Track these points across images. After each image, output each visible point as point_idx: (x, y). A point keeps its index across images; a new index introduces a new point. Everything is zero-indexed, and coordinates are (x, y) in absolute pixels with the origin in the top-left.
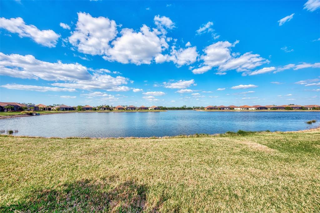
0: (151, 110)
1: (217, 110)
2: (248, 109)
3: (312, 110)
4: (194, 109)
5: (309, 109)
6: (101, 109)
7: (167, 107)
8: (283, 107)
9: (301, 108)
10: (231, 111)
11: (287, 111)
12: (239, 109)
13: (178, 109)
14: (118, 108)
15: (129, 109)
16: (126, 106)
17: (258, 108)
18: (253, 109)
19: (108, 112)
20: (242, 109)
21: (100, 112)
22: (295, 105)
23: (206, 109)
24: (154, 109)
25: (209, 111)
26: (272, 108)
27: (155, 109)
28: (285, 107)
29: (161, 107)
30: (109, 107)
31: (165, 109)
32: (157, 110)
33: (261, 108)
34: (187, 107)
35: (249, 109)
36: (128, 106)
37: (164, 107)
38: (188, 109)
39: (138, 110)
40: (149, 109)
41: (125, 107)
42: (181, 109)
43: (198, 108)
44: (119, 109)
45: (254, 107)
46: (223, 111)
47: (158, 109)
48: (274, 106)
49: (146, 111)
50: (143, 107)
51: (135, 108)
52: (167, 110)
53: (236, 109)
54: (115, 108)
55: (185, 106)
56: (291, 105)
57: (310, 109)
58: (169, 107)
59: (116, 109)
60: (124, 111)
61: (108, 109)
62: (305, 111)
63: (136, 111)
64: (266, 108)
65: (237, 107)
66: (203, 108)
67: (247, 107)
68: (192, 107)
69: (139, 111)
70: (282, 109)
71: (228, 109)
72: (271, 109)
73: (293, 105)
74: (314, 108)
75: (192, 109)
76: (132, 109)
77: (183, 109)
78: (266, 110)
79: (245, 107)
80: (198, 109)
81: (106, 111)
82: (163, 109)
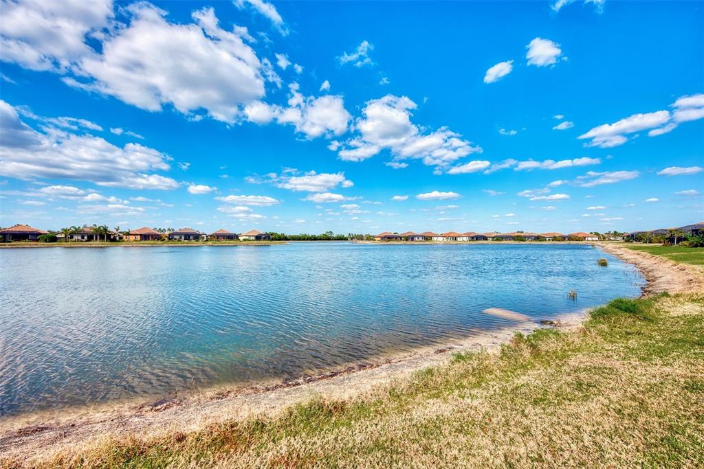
0: (245, 240)
1: (402, 242)
2: (455, 239)
3: (551, 242)
4: (352, 239)
5: (547, 239)
6: (75, 237)
7: (287, 234)
8: (511, 237)
9: (538, 238)
10: (428, 243)
11: (517, 242)
12: (441, 239)
13: (315, 239)
14: (141, 235)
15: (177, 237)
16: (169, 230)
17: (473, 238)
18: (465, 239)
19: (102, 247)
20: (445, 240)
21: (71, 247)
22: (525, 232)
23: (379, 239)
24: (254, 238)
25: (386, 243)
26: (494, 237)
27: (258, 238)
28: (513, 235)
29: (272, 234)
30: (105, 230)
31: (283, 238)
32: (262, 242)
33: (478, 238)
34: (335, 235)
35: (459, 239)
36: (177, 230)
37: (279, 233)
38: (338, 240)
39: (207, 241)
40: (241, 238)
41: (167, 233)
42: (321, 239)
43: (360, 238)
44: (145, 237)
45: (466, 235)
46: (413, 243)
47: (265, 239)
48: (498, 235)
49: (232, 242)
50: (222, 232)
51: (197, 237)
52: (288, 242)
53: (435, 239)
54: (128, 234)
55: (331, 232)
56: (518, 232)
57: (549, 240)
58: (292, 235)
59: (132, 238)
60: (160, 242)
61: (104, 237)
62: (543, 243)
63: (200, 242)
64: (485, 238)
65: (438, 236)
66: (369, 238)
67: (455, 235)
68: (346, 235)
69: (209, 243)
70: (510, 240)
71: (421, 239)
72: (493, 240)
73: (522, 232)
74: (555, 238)
75: (346, 239)
76: (189, 239)
77: (326, 238)
78: (485, 242)
79: (451, 235)
80: (358, 239)
81: (98, 243)
82: (276, 240)
